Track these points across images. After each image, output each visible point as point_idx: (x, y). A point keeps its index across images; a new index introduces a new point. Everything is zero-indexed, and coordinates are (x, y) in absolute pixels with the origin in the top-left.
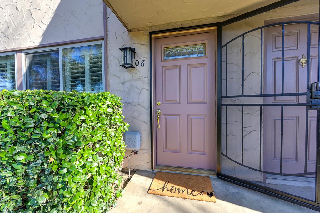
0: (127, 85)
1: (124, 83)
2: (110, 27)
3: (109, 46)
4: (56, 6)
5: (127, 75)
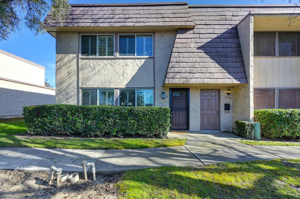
0: (161, 103)
1: (160, 103)
2: (156, 85)
3: (155, 91)
5: (162, 101)
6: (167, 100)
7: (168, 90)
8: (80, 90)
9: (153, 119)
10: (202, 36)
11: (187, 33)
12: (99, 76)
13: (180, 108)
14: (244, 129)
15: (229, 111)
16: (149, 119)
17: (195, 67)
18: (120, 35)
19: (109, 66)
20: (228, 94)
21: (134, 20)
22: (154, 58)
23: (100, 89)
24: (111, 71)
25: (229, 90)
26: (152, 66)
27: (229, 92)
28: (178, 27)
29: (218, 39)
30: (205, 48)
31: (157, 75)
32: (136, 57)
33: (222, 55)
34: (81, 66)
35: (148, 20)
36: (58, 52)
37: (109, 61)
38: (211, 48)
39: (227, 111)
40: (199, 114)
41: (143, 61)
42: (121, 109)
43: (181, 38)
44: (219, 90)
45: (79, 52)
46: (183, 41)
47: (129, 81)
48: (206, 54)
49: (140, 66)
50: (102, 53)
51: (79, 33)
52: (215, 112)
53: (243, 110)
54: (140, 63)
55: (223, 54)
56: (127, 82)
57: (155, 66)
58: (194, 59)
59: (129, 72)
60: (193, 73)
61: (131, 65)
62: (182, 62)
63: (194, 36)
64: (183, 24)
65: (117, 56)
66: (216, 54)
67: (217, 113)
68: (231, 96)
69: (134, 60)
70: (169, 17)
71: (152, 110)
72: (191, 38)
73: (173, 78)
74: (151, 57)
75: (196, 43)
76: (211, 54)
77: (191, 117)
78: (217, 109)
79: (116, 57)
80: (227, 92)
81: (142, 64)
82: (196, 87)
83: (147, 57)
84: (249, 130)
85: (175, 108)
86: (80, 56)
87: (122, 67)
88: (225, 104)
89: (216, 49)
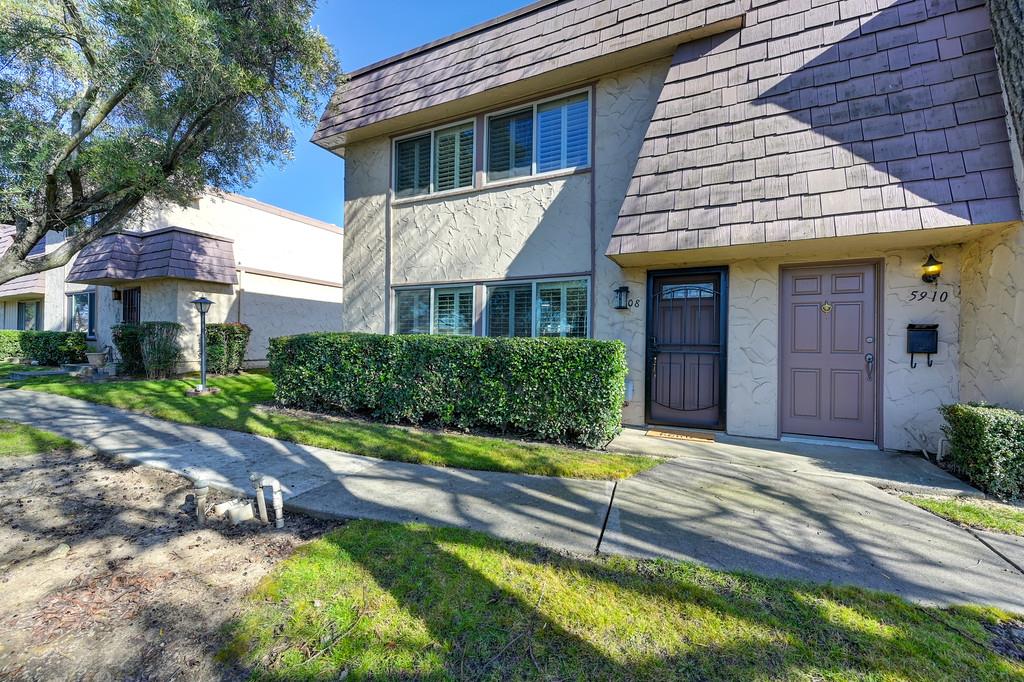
1: (613, 325)
2: (597, 262)
3: (596, 282)
4: (531, 233)
6: (638, 312)
7: (643, 278)
8: (393, 292)
9: (553, 380)
10: (776, 48)
11: (713, 52)
12: (435, 251)
13: (690, 345)
14: (976, 446)
15: (933, 357)
16: (542, 380)
17: (732, 183)
18: (490, 117)
19: (459, 216)
20: (929, 279)
21: (526, 59)
22: (591, 171)
23: (438, 287)
24: (466, 230)
25: (932, 261)
26: (587, 197)
27: (933, 269)
28: (677, 41)
29: (864, 40)
30: (787, 96)
31: (602, 230)
32: (536, 175)
33: (875, 109)
34: (395, 226)
35: (568, 47)
36: (349, 196)
37: (461, 200)
38: (820, 90)
39: (921, 359)
40: (772, 370)
41: (558, 186)
42: (464, 346)
43: (684, 80)
44: (877, 265)
45: (391, 187)
46: (691, 87)
47: (513, 256)
48: (796, 118)
49: (549, 204)
50: (445, 182)
51: (391, 137)
52: (860, 363)
53: (999, 356)
54: (548, 193)
55: (880, 101)
56: (509, 262)
57: (597, 199)
58: (733, 151)
59: (514, 229)
60: (720, 206)
61: (521, 204)
62: (679, 170)
63: (745, 55)
64: (693, 22)
65: (481, 184)
66: (840, 108)
67: (867, 366)
68: (950, 290)
69: (528, 189)
70: (641, 15)
71: (551, 350)
72: (728, 69)
73: (638, 234)
74: (583, 167)
75: (749, 81)
76: (816, 113)
77: (732, 380)
78: (869, 349)
79: (478, 188)
80: (920, 270)
81: (553, 197)
82: (757, 257)
83: (572, 169)
84: (1004, 455)
85: (667, 345)
86: (393, 200)
87: (494, 216)
88: (911, 327)
89: (847, 85)
